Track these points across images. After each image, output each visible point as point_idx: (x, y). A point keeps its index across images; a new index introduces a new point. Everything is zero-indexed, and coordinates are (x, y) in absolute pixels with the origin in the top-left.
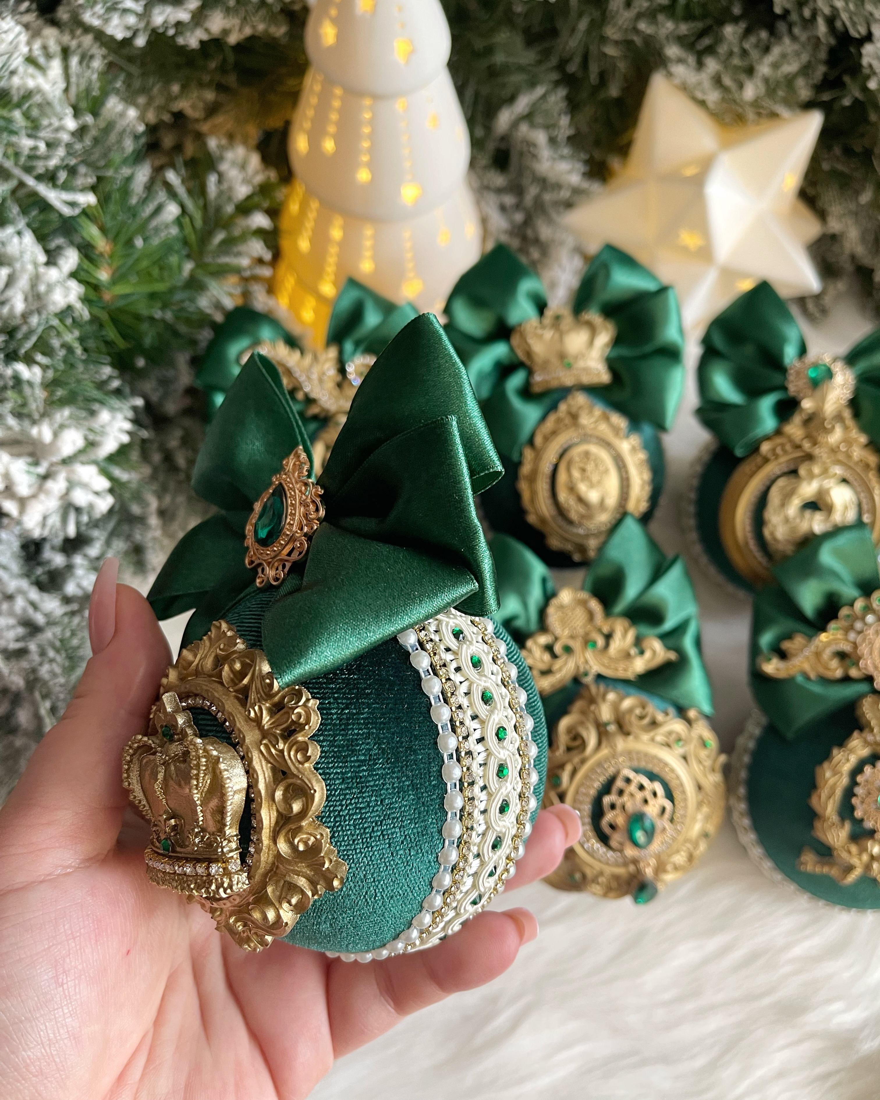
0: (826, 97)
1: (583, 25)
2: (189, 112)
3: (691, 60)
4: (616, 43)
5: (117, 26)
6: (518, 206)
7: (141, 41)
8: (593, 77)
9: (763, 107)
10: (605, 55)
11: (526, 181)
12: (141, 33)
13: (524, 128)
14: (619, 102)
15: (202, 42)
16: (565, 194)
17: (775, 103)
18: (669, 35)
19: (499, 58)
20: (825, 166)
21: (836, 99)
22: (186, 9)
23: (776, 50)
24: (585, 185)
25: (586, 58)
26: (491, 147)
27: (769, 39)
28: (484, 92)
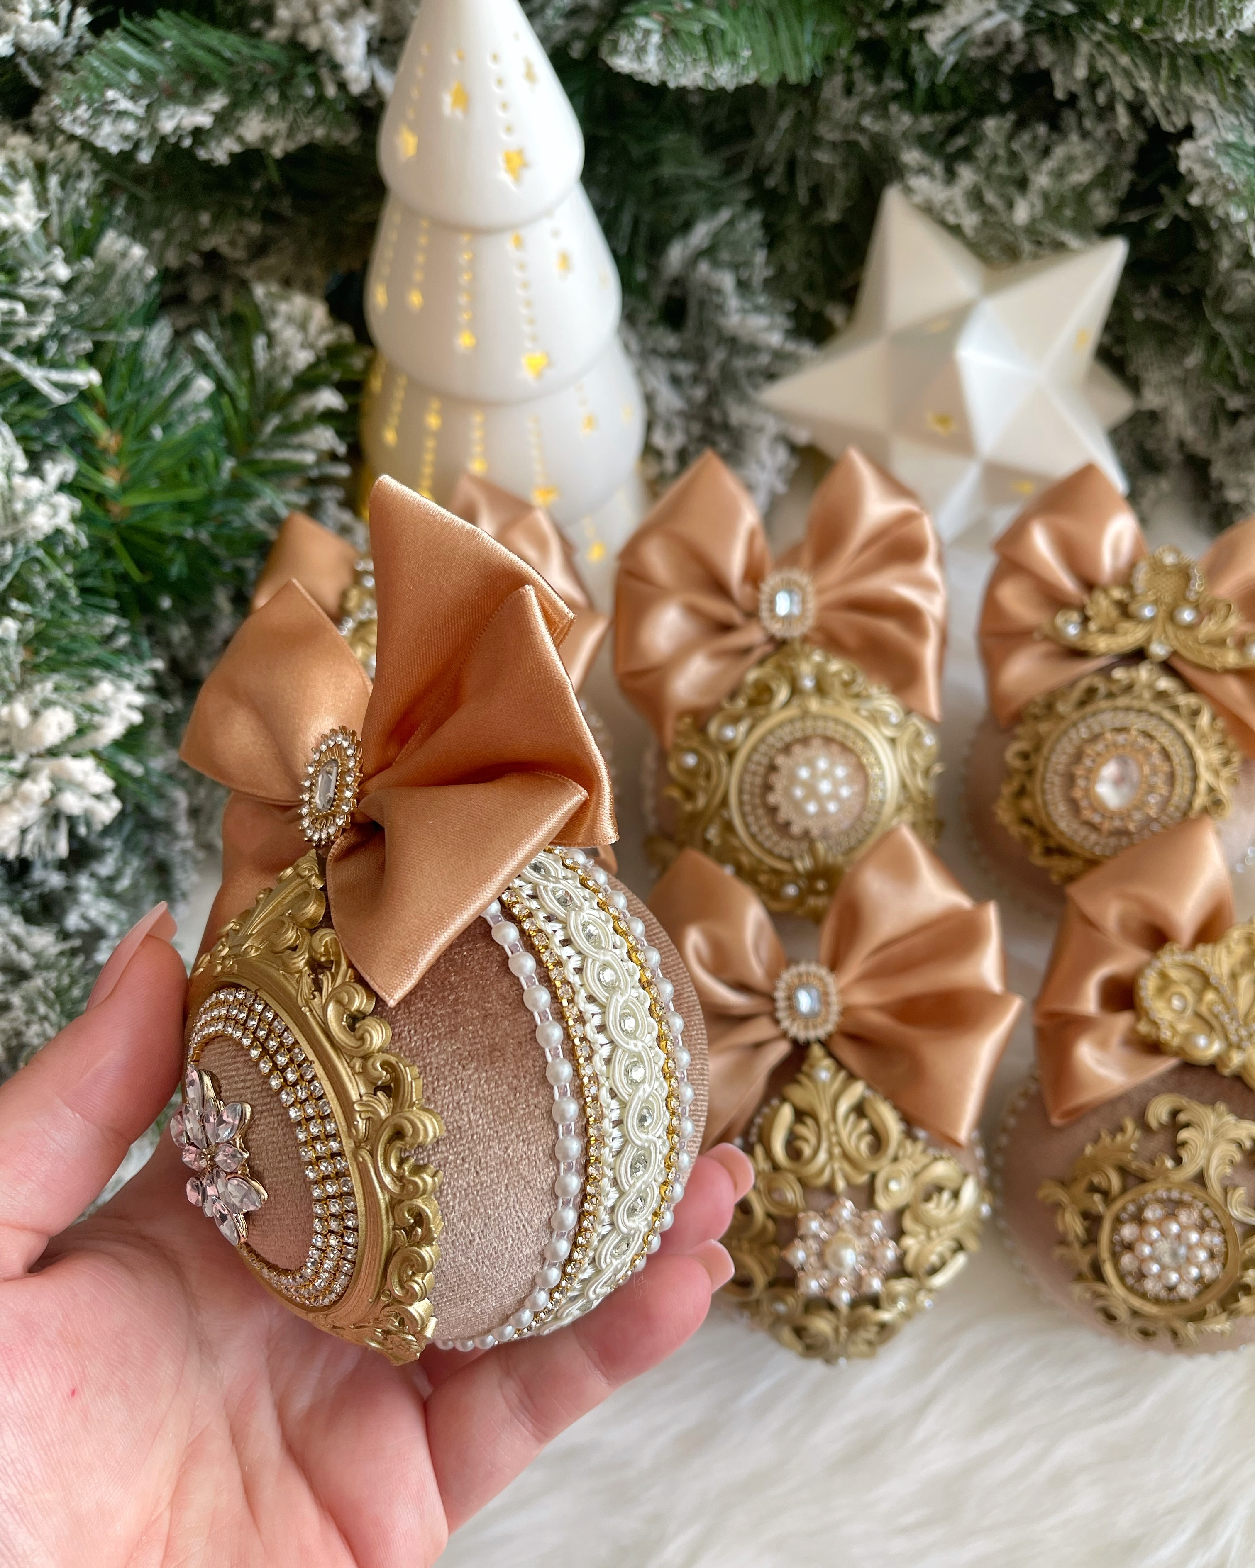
0: (1134, 217)
1: (785, 121)
2: (226, 250)
3: (938, 168)
4: (834, 145)
5: (109, 135)
6: (698, 378)
7: (145, 156)
8: (803, 195)
9: (1042, 234)
10: (818, 163)
11: (709, 342)
12: (144, 144)
13: (704, 267)
14: (840, 227)
15: (232, 155)
16: (764, 359)
17: (1061, 226)
18: (904, 135)
19: (668, 170)
20: (1138, 315)
21: (1147, 221)
22: (206, 110)
23: (1059, 152)
24: (791, 346)
25: (791, 166)
26: (659, 294)
27: (1049, 136)
28: (647, 216)
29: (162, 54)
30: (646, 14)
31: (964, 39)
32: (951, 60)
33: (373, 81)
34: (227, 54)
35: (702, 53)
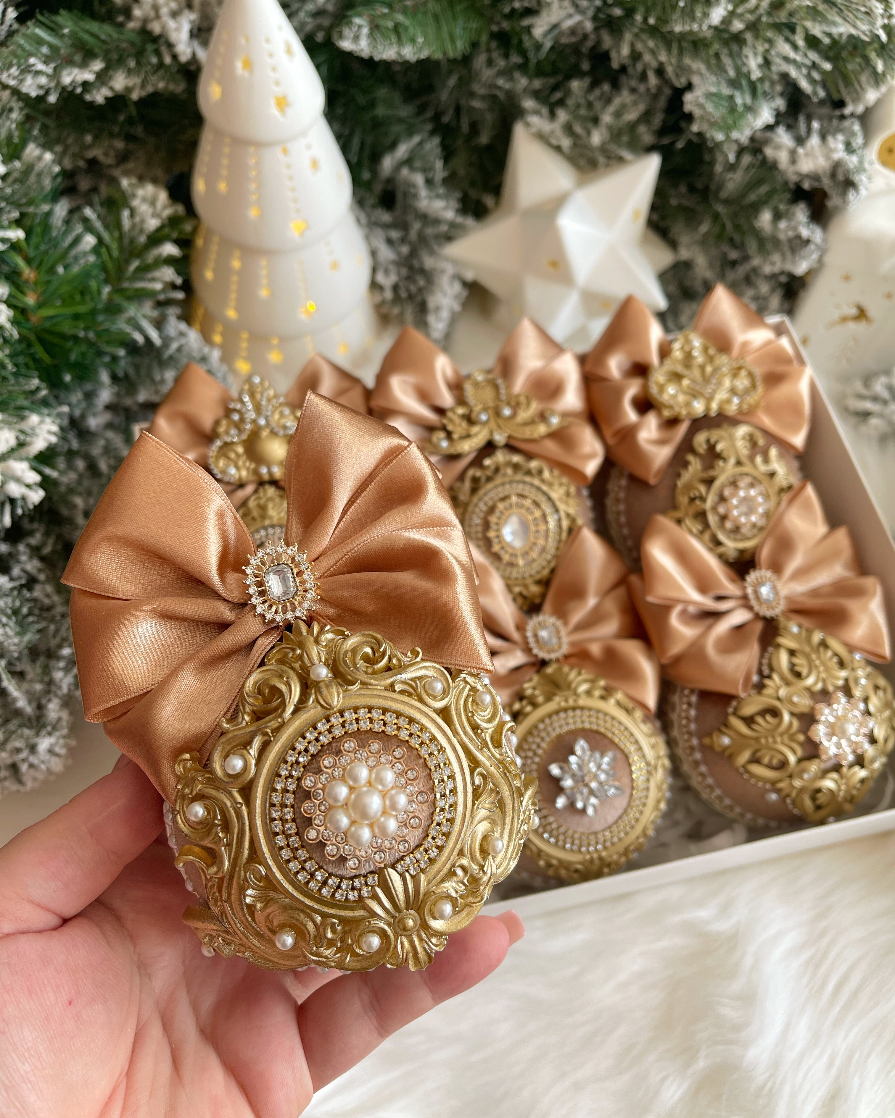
0: (665, 141)
1: (452, 82)
2: (102, 159)
3: (545, 111)
4: (483, 97)
5: (30, 86)
6: (403, 240)
7: (52, 99)
8: (465, 127)
9: (609, 151)
10: (473, 108)
11: (410, 218)
12: (52, 91)
13: (405, 171)
14: (489, 148)
15: (107, 98)
16: (444, 228)
17: (620, 145)
18: (525, 90)
19: (381, 111)
20: (674, 202)
21: (673, 143)
22: (90, 71)
23: (617, 101)
24: (460, 220)
25: (458, 110)
26: (378, 188)
27: (611, 92)
28: (369, 140)
29: (62, 36)
30: (359, 15)
31: (556, 32)
32: (548, 44)
33: (194, 54)
34: (103, 37)
35: (394, 38)
